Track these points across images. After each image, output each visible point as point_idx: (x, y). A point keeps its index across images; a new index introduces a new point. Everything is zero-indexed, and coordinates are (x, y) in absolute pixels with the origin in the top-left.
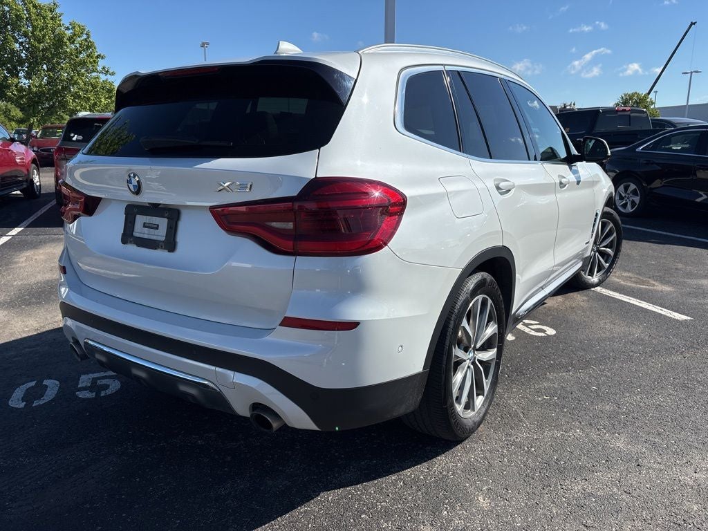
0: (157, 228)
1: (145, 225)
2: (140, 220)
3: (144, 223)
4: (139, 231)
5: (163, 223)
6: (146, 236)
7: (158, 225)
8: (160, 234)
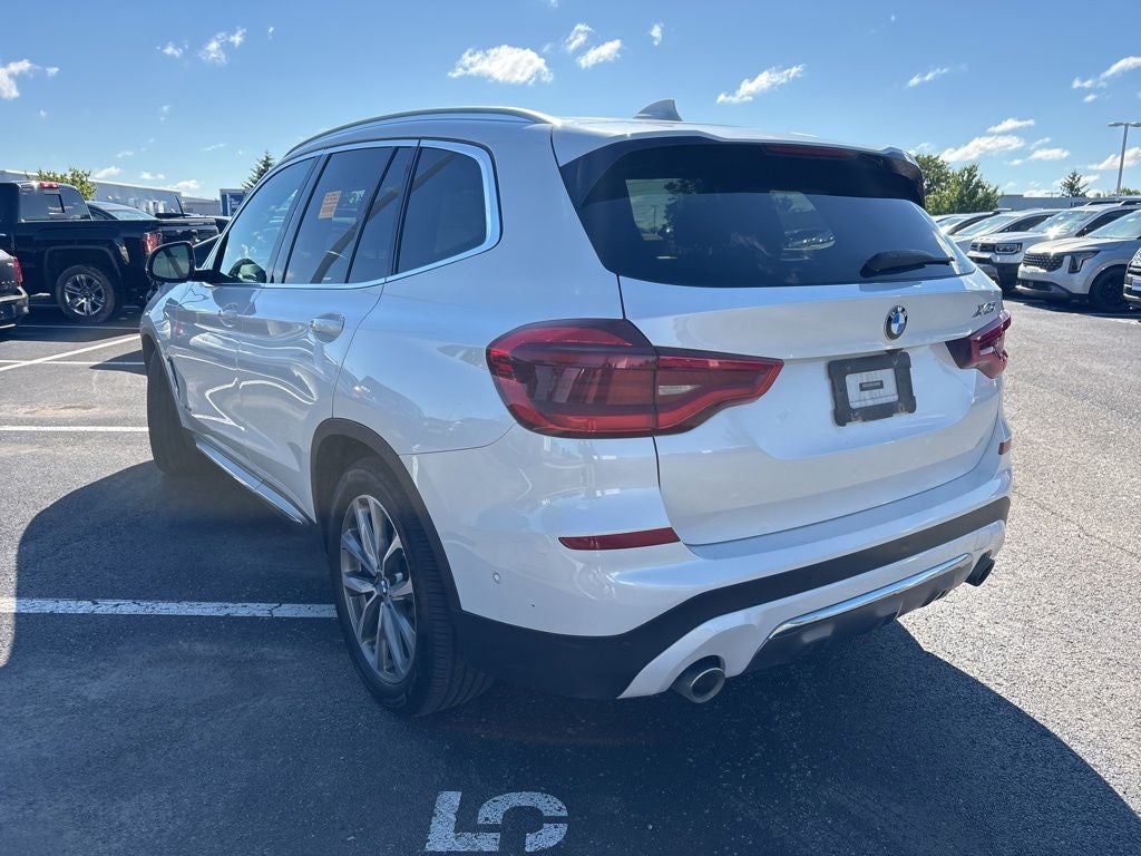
0: (881, 386)
1: (862, 388)
2: (853, 381)
3: (861, 385)
4: (857, 398)
5: (887, 376)
6: (870, 403)
7: (881, 382)
8: (889, 393)
